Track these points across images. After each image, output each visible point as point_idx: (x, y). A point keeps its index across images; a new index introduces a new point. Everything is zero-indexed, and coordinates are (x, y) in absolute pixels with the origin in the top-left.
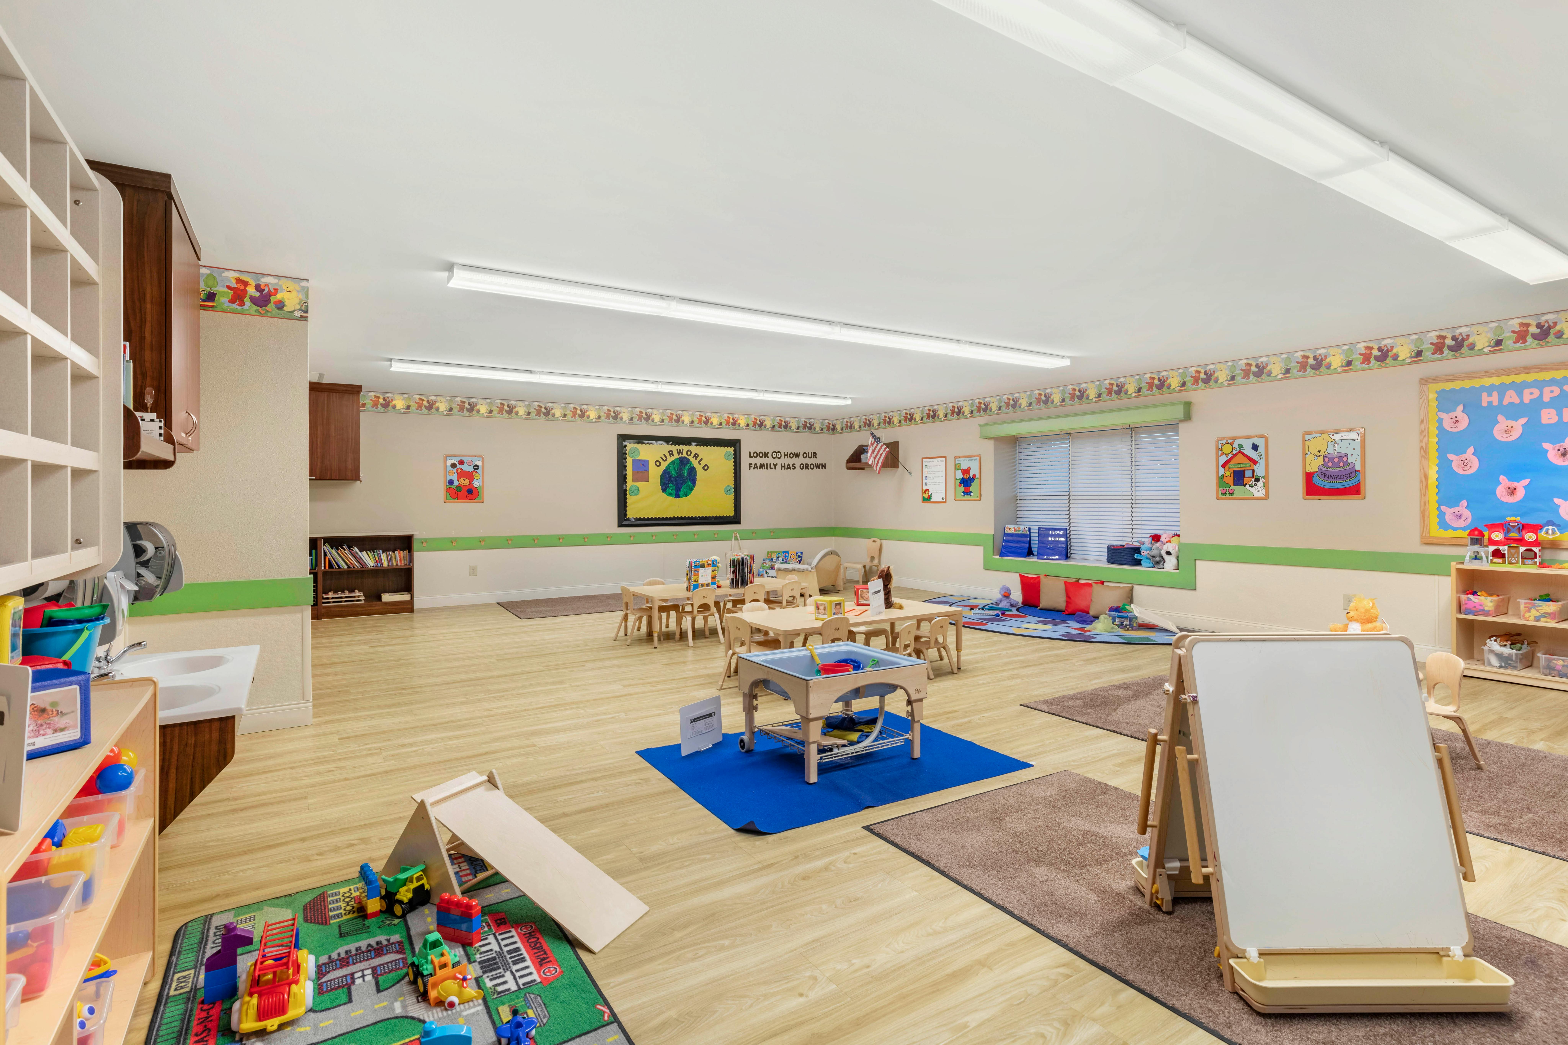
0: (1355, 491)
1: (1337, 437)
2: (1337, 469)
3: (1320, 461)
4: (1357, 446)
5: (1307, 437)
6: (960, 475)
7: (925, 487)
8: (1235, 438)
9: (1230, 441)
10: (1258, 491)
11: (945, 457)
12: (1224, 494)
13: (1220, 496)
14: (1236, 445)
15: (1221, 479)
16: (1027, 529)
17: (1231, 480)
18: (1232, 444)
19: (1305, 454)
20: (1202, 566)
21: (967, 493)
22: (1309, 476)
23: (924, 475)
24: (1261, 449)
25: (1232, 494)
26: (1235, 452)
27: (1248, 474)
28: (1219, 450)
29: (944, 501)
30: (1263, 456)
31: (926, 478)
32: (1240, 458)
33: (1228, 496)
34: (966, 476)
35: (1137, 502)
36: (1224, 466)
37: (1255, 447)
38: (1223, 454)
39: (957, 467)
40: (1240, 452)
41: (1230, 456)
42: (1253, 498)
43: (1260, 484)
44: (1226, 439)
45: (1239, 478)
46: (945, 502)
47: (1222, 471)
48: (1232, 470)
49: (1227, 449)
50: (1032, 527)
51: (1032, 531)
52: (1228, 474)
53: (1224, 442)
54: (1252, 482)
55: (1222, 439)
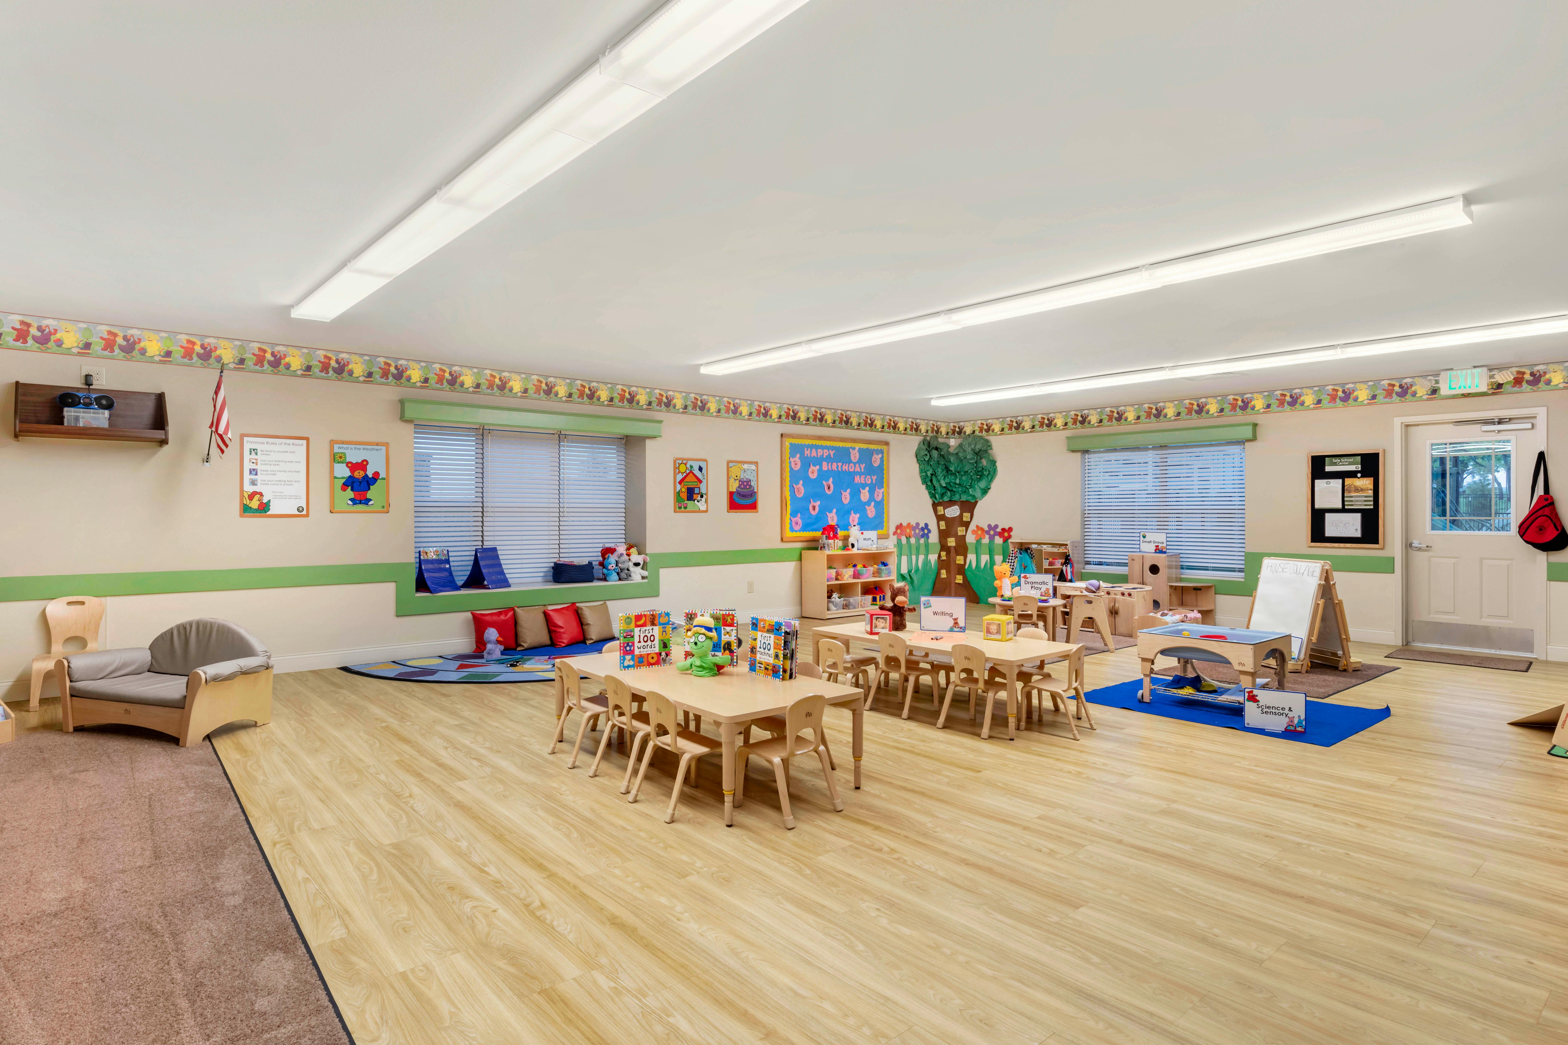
0: (753, 507)
1: (746, 466)
2: (745, 490)
3: (737, 484)
4: (755, 473)
5: (731, 465)
6: (343, 472)
7: (249, 489)
8: (688, 460)
9: (684, 462)
10: (702, 505)
11: (307, 439)
12: (680, 508)
13: (678, 509)
14: (688, 466)
15: (678, 494)
16: (445, 552)
17: (684, 496)
18: (686, 464)
19: (728, 478)
20: (664, 573)
21: (361, 500)
22: (731, 494)
23: (247, 466)
24: (704, 471)
25: (685, 508)
26: (688, 472)
27: (696, 491)
28: (676, 468)
29: (302, 513)
30: (705, 477)
31: (254, 472)
32: (691, 478)
33: (683, 509)
34: (359, 474)
35: (566, 514)
36: (680, 483)
37: (700, 469)
38: (679, 472)
39: (336, 458)
40: (691, 472)
41: (685, 474)
42: (699, 511)
43: (703, 499)
44: (683, 459)
45: (691, 494)
46: (307, 515)
47: (679, 487)
48: (686, 487)
49: (683, 468)
50: (450, 549)
51: (450, 554)
52: (683, 490)
53: (680, 462)
54: (699, 498)
55: (679, 459)
